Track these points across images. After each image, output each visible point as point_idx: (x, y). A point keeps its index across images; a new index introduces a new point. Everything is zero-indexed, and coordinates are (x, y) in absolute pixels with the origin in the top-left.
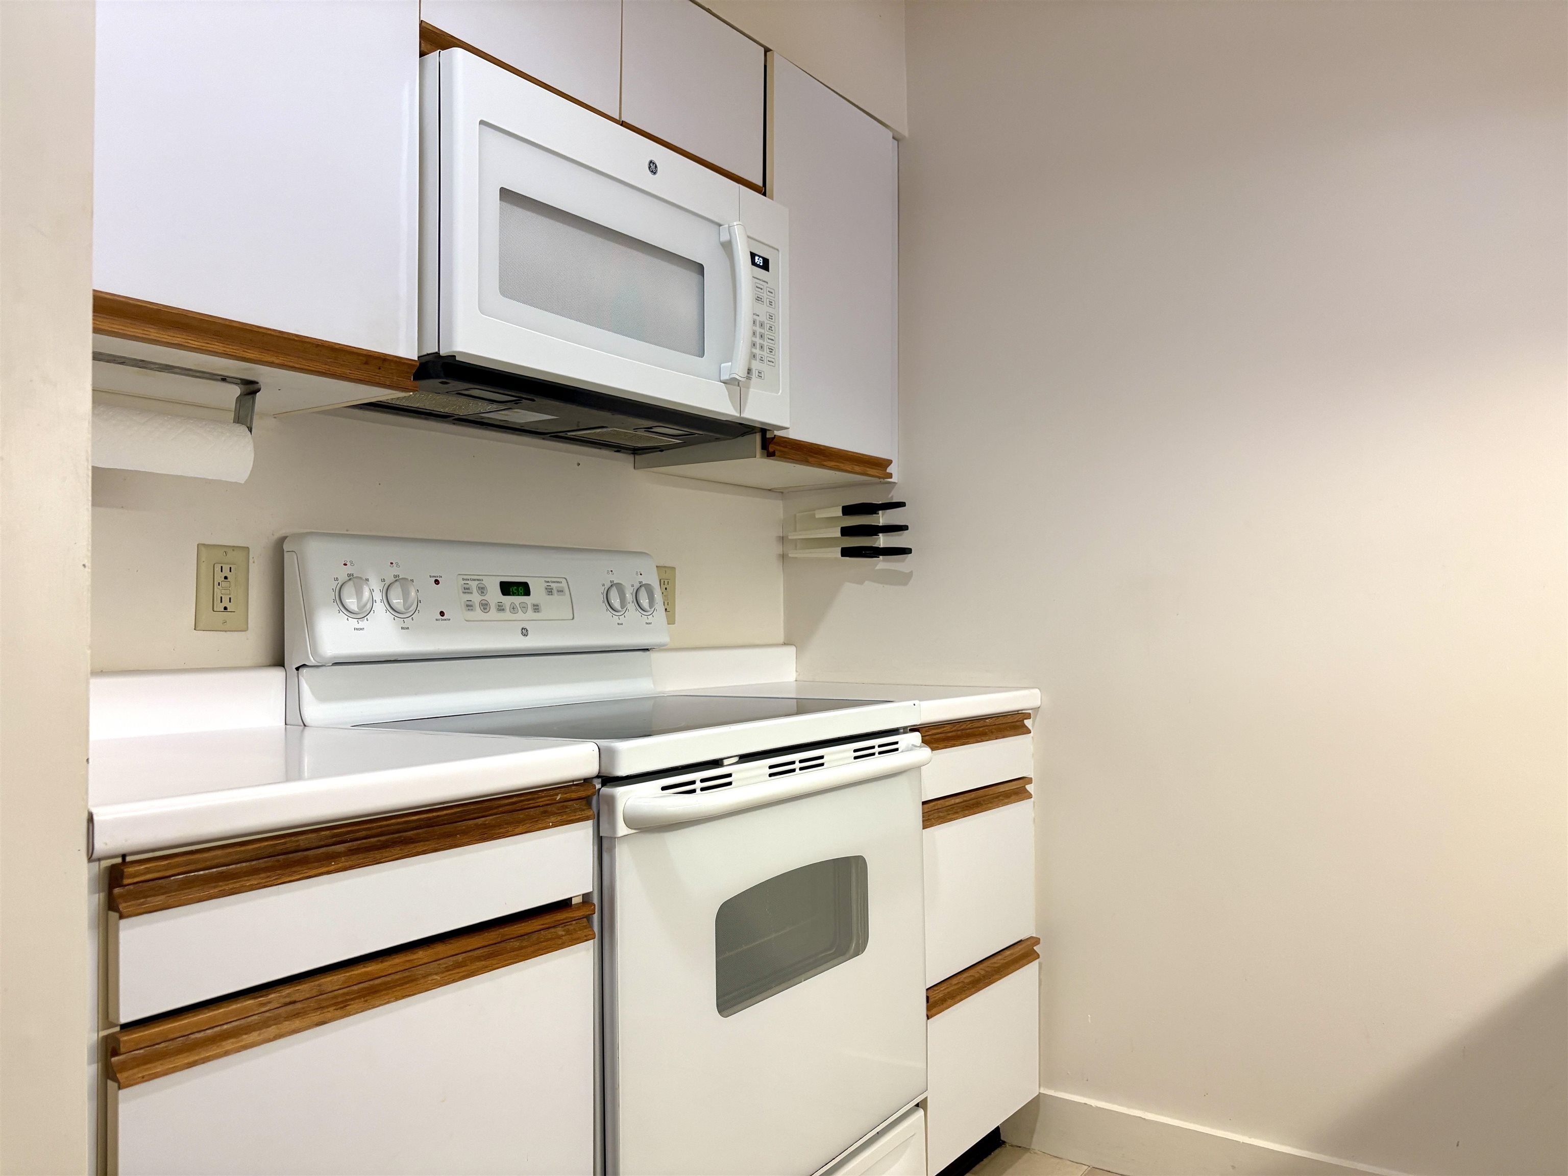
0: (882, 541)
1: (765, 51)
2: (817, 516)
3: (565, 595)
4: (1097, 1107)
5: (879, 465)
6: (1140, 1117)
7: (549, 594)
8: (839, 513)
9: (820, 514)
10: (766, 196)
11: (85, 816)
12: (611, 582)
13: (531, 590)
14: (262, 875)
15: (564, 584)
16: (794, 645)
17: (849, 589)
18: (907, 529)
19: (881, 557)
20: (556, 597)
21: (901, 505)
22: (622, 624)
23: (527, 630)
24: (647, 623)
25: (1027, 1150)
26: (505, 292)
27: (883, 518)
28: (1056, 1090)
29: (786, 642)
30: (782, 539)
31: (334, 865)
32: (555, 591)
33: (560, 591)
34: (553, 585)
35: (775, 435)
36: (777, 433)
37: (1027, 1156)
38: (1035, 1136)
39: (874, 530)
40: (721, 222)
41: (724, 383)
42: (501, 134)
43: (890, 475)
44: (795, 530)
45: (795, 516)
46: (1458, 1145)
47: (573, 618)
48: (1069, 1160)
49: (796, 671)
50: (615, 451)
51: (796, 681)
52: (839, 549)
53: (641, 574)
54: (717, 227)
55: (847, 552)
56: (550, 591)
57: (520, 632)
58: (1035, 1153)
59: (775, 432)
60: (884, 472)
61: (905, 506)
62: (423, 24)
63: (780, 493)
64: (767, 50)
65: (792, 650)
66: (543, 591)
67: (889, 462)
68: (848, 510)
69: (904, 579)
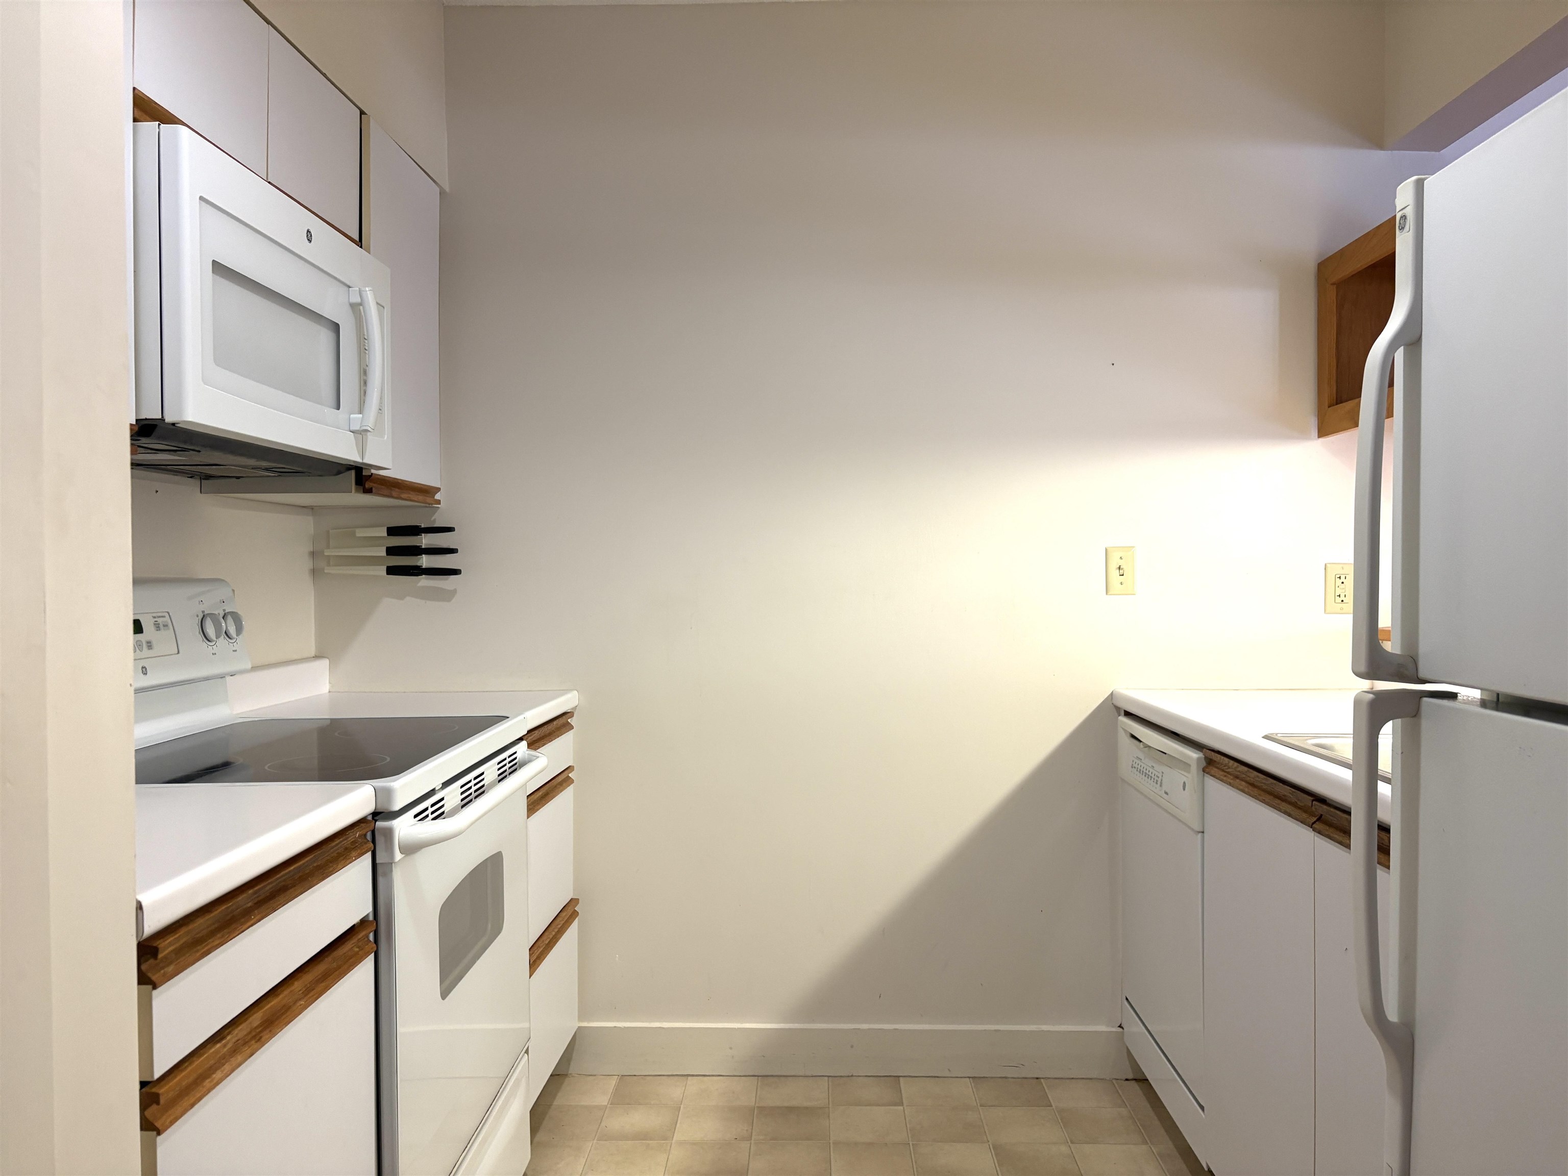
0: (425, 561)
1: (360, 113)
2: (358, 535)
3: (169, 629)
4: (625, 1027)
5: (426, 492)
6: (660, 1027)
7: (157, 630)
8: (384, 533)
9: (360, 533)
10: (362, 248)
11: (134, 905)
12: (203, 612)
13: (143, 627)
14: (219, 935)
15: (167, 619)
16: (328, 658)
17: (388, 603)
18: (457, 552)
19: (424, 576)
20: (163, 632)
21: (450, 530)
22: (215, 654)
23: (146, 669)
24: (234, 651)
25: (566, 1075)
26: (218, 361)
27: (425, 541)
28: (589, 1021)
29: (317, 655)
30: (313, 554)
31: (254, 918)
32: (161, 626)
33: (166, 626)
34: (160, 620)
35: (372, 474)
36: (373, 471)
37: (567, 1080)
38: (572, 1064)
39: (417, 551)
40: (351, 285)
41: (352, 432)
42: (215, 210)
43: (439, 502)
44: (328, 547)
45: (328, 532)
46: (880, 997)
47: (178, 653)
48: (601, 1075)
49: (330, 683)
50: (188, 477)
51: (329, 692)
52: (385, 568)
53: (223, 602)
54: (346, 288)
55: (392, 571)
56: (157, 627)
57: (141, 671)
58: (573, 1076)
59: (372, 470)
60: (432, 499)
61: (454, 531)
62: (136, 91)
63: (311, 509)
64: (362, 113)
65: (326, 662)
66: (153, 628)
67: (438, 489)
68: (393, 531)
69: (448, 595)
